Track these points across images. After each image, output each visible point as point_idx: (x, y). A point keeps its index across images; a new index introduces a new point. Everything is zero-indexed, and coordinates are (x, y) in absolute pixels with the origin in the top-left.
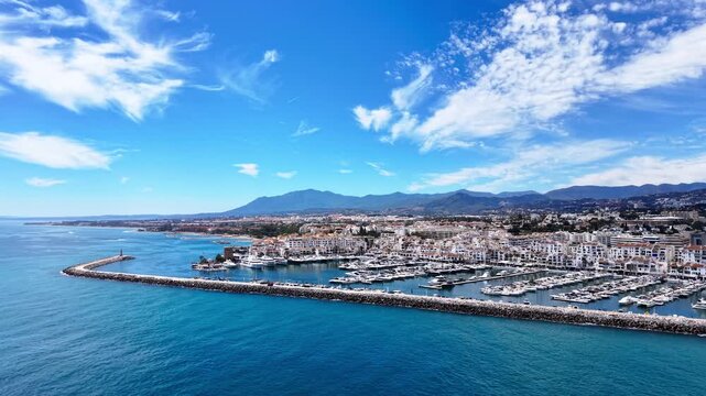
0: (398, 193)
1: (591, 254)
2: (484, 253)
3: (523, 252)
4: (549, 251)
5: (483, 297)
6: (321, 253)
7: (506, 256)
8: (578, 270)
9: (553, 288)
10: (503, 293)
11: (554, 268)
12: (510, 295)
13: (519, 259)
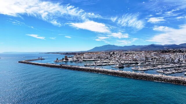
0: (134, 45)
1: (183, 58)
2: (144, 58)
3: (158, 58)
4: (167, 57)
5: (132, 71)
6: (94, 58)
7: (152, 59)
8: (176, 63)
9: (161, 68)
10: (139, 69)
11: (168, 63)
12: (141, 70)
13: (156, 60)
